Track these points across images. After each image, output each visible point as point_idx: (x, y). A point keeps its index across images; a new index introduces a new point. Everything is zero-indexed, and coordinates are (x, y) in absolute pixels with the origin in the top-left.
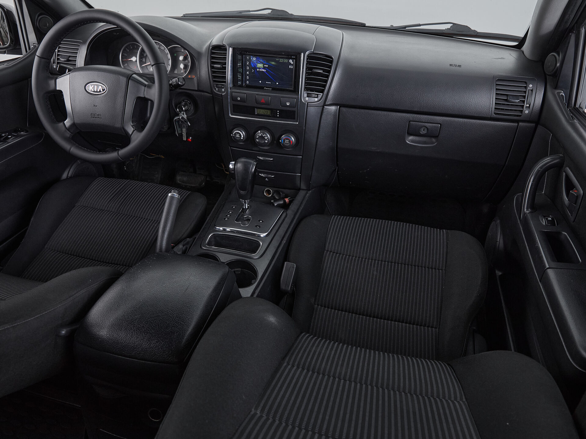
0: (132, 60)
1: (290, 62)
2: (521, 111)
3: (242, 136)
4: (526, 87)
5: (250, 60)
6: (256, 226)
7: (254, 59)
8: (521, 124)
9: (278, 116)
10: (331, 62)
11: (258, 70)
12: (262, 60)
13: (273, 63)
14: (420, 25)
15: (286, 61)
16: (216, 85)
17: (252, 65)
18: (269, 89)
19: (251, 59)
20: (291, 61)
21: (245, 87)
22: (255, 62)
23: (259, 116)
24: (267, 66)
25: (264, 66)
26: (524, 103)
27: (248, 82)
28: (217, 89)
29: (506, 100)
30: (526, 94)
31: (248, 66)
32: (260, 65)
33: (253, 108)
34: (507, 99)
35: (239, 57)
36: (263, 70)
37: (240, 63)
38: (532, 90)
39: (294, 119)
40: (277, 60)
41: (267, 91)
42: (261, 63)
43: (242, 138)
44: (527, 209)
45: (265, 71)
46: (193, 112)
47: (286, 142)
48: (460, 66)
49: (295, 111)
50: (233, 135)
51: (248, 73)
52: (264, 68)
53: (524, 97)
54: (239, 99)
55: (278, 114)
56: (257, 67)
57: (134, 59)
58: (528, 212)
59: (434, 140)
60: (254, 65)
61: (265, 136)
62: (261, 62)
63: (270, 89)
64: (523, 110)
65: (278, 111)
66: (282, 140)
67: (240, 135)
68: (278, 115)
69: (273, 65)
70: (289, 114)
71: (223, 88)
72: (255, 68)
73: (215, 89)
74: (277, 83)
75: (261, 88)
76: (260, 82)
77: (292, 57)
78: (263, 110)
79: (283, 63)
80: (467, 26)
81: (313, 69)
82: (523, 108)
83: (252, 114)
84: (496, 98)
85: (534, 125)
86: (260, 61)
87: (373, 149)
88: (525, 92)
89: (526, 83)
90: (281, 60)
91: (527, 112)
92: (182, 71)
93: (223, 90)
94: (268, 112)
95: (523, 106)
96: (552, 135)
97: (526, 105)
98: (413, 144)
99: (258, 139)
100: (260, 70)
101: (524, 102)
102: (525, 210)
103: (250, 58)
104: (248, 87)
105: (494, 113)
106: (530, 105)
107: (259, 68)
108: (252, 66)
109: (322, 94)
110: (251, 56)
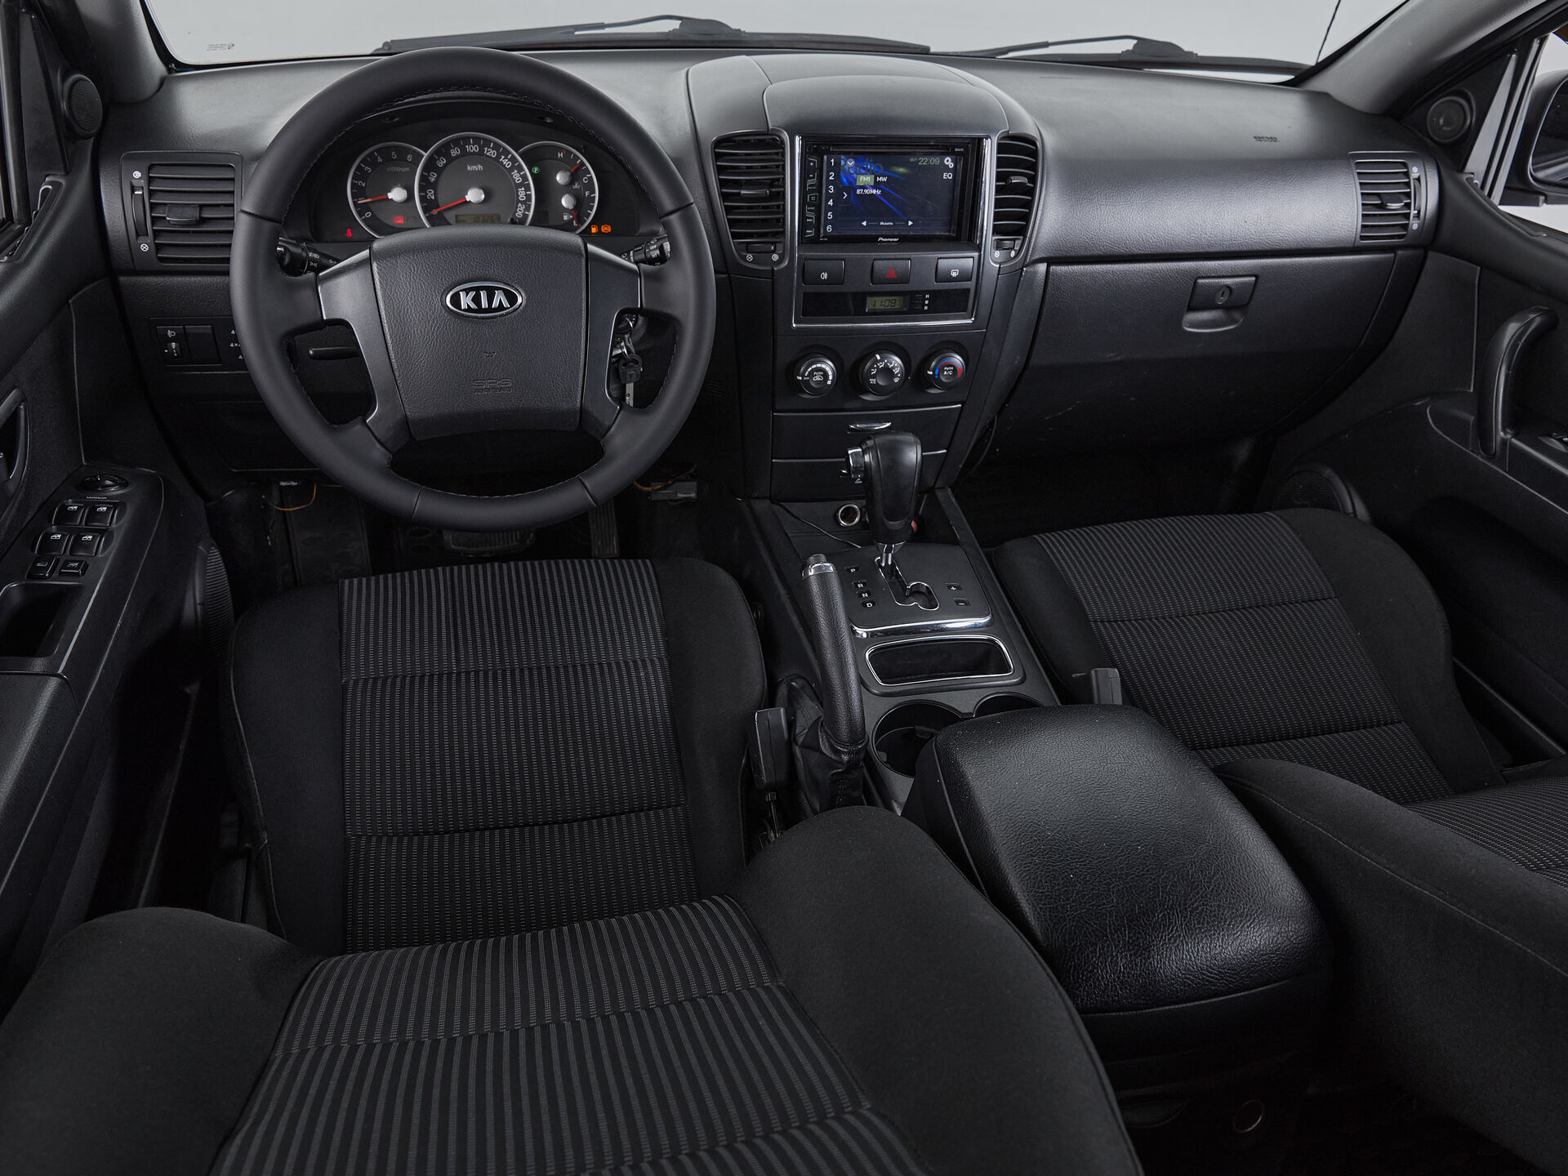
0: (391, 199)
1: (947, 163)
2: (1405, 227)
3: (831, 378)
4: (1407, 175)
5: (837, 168)
6: (957, 602)
7: (851, 163)
8: (1400, 252)
9: (926, 308)
10: (1034, 153)
11: (858, 192)
12: (874, 162)
13: (901, 170)
14: (1046, 45)
15: (935, 161)
16: (745, 245)
17: (845, 180)
18: (891, 240)
19: (843, 163)
20: (948, 161)
21: (824, 242)
22: (852, 172)
23: (877, 315)
24: (885, 179)
25: (875, 179)
26: (1410, 209)
27: (829, 228)
28: (750, 257)
29: (1382, 206)
30: (1410, 188)
31: (832, 182)
32: (866, 179)
33: (861, 298)
34: (1382, 203)
35: (813, 161)
36: (874, 191)
37: (813, 178)
38: (1418, 179)
39: (965, 310)
40: (912, 160)
41: (889, 247)
42: (868, 172)
43: (829, 382)
44: (1506, 433)
45: (879, 192)
46: (642, 332)
47: (945, 373)
48: (1273, 139)
49: (969, 290)
50: (803, 376)
51: (831, 203)
52: (877, 185)
53: (1408, 195)
54: (825, 276)
55: (927, 302)
56: (858, 184)
57: (397, 194)
58: (1509, 436)
59: (1237, 315)
60: (847, 179)
61: (894, 368)
62: (869, 170)
63: (895, 240)
64: (1408, 224)
65: (927, 296)
66: (937, 371)
67: (825, 375)
68: (926, 305)
69: (903, 175)
70: (951, 298)
71: (774, 252)
72: (852, 187)
73: (744, 258)
74: (910, 223)
75: (870, 240)
76: (864, 223)
77: (956, 150)
78: (884, 298)
79: (929, 168)
80: (1170, 43)
81: (1012, 178)
82: (1408, 219)
83: (860, 312)
84: (1363, 204)
85: (1419, 252)
86: (864, 169)
87: (1110, 356)
88: (1408, 185)
89: (1405, 165)
90: (923, 161)
91: (1415, 227)
92: (565, 218)
93: (775, 257)
94: (897, 303)
95: (1407, 216)
96: (1479, 268)
97: (1413, 212)
98: (1196, 330)
99: (874, 377)
100: (866, 191)
101: (1408, 206)
102: (1502, 434)
103: (838, 163)
104: (835, 240)
105: (1361, 237)
106: (1419, 212)
107: (864, 187)
108: (842, 182)
109: (1022, 237)
110: (842, 157)
